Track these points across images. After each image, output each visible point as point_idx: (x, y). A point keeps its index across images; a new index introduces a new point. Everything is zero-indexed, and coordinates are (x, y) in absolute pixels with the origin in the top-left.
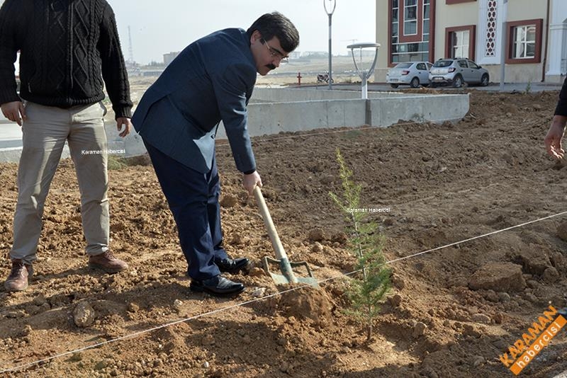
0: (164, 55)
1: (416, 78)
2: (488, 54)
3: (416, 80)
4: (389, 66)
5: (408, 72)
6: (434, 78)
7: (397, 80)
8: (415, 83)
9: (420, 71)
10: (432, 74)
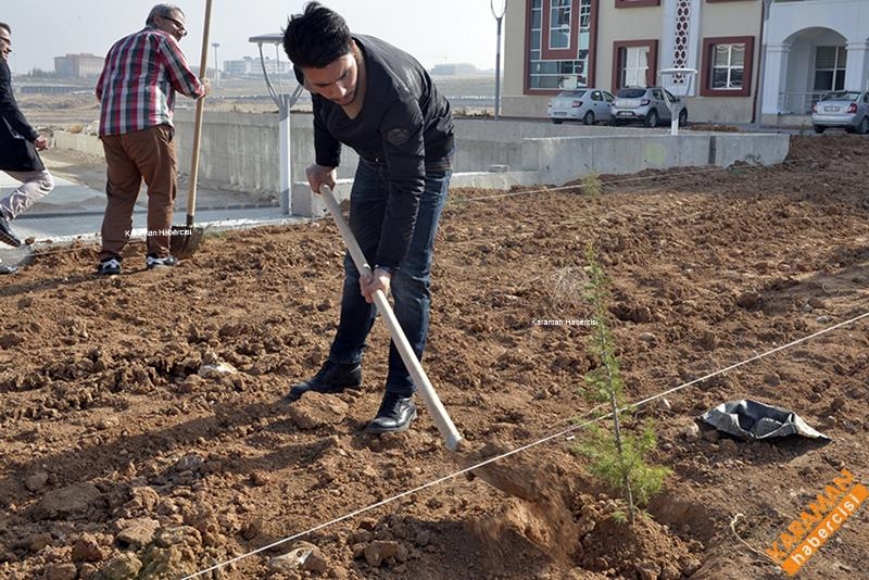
0: (56, 59)
1: (590, 112)
2: (675, 81)
3: (590, 115)
4: (525, 93)
5: (581, 103)
6: (619, 112)
7: (566, 113)
8: (590, 120)
9: (595, 102)
10: (616, 107)
